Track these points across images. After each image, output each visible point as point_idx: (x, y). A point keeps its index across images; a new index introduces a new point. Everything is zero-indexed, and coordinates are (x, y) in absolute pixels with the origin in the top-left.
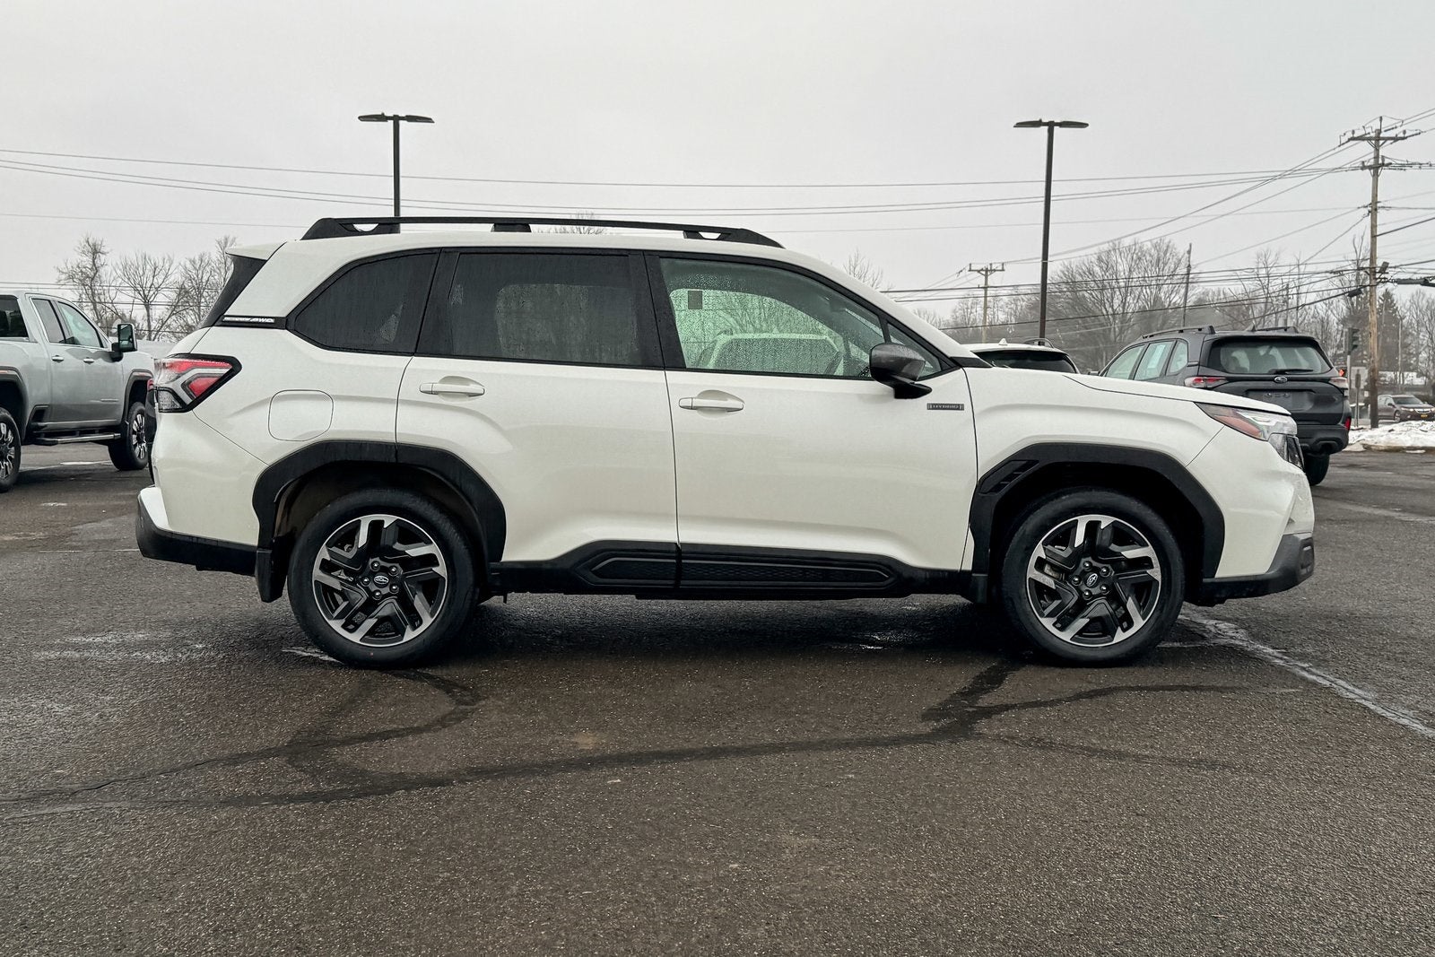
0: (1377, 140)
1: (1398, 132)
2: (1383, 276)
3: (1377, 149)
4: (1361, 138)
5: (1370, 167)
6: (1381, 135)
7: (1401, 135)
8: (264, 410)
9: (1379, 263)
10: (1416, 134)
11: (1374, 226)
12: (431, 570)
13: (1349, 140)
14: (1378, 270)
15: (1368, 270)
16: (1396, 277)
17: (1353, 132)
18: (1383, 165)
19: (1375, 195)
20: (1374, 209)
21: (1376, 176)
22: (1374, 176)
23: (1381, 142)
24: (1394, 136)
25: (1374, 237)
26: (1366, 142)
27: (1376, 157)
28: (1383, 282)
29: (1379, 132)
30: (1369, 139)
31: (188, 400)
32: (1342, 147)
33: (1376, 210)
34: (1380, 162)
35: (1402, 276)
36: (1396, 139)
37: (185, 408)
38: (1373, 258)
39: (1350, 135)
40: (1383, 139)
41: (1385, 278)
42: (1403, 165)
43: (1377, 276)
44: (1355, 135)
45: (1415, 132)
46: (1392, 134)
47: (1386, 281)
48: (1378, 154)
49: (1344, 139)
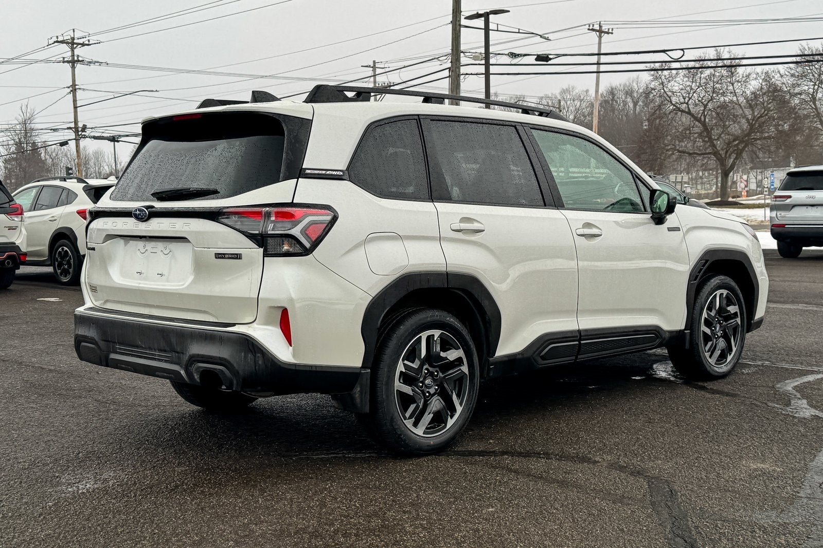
0: (72, 44)
1: (85, 41)
2: (83, 133)
3: (73, 50)
4: (62, 42)
5: (68, 62)
6: (75, 41)
7: (87, 42)
8: (361, 251)
9: (80, 125)
10: (97, 43)
11: (75, 101)
12: (460, 369)
13: (55, 42)
14: (80, 129)
15: (74, 130)
16: (92, 134)
17: (57, 37)
18: (78, 61)
19: (74, 80)
20: (74, 89)
21: (73, 68)
22: (72, 68)
23: (75, 46)
24: (82, 42)
25: (75, 108)
26: (65, 44)
27: (73, 55)
28: (84, 138)
29: (73, 39)
30: (67, 43)
31: (308, 245)
32: (49, 46)
33: (75, 90)
34: (76, 58)
35: (97, 135)
36: (83, 45)
37: (306, 252)
38: (76, 122)
39: (55, 39)
40: (76, 44)
41: (84, 135)
42: (90, 62)
43: (80, 133)
44: (59, 40)
45: (96, 42)
46: (81, 41)
47: (85, 137)
48: (74, 54)
49: (51, 41)
